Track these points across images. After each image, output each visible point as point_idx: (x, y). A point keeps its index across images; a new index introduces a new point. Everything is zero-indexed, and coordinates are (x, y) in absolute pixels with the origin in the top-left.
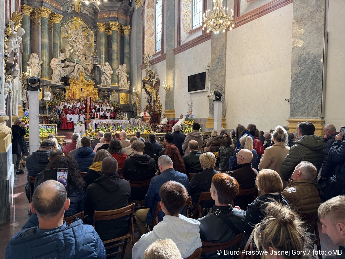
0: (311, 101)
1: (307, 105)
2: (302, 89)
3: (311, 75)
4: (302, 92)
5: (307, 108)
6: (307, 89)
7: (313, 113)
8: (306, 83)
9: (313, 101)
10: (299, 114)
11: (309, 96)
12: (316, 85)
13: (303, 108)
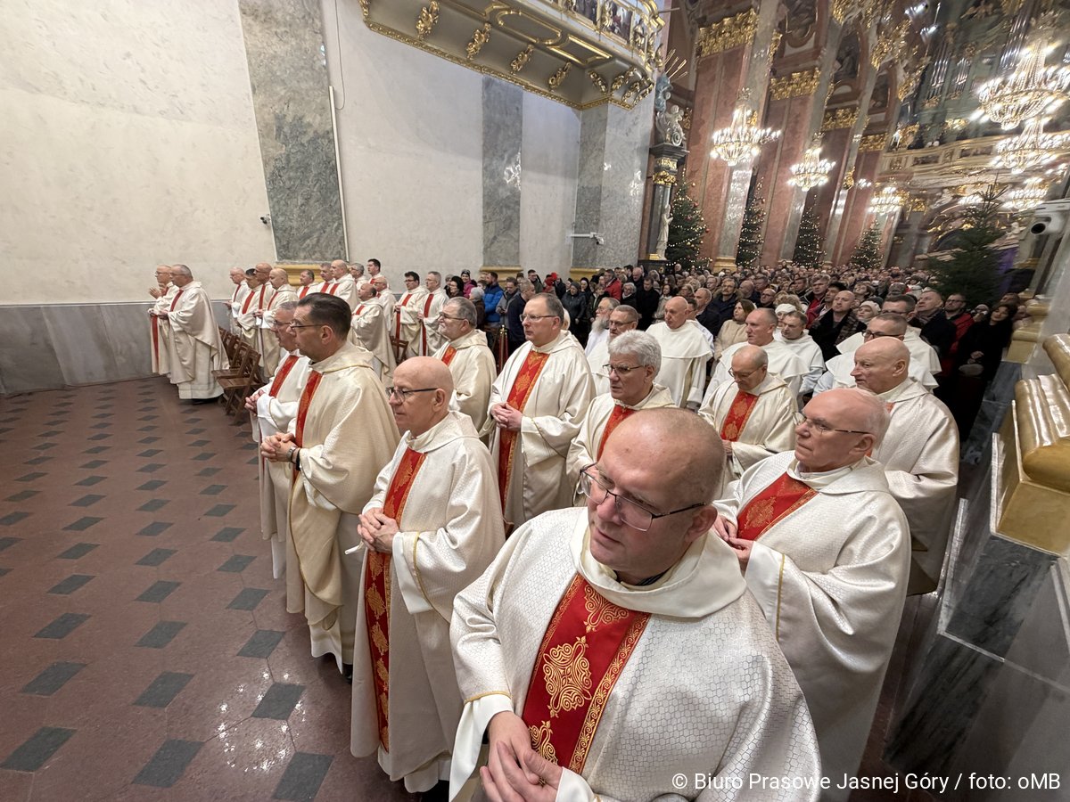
0: (322, 228)
1: (316, 235)
2: (300, 201)
3: (314, 172)
4: (301, 206)
5: (318, 241)
6: (312, 202)
7: (332, 253)
8: (306, 189)
9: (328, 230)
10: (302, 255)
11: (318, 216)
12: (329, 197)
13: (308, 241)
